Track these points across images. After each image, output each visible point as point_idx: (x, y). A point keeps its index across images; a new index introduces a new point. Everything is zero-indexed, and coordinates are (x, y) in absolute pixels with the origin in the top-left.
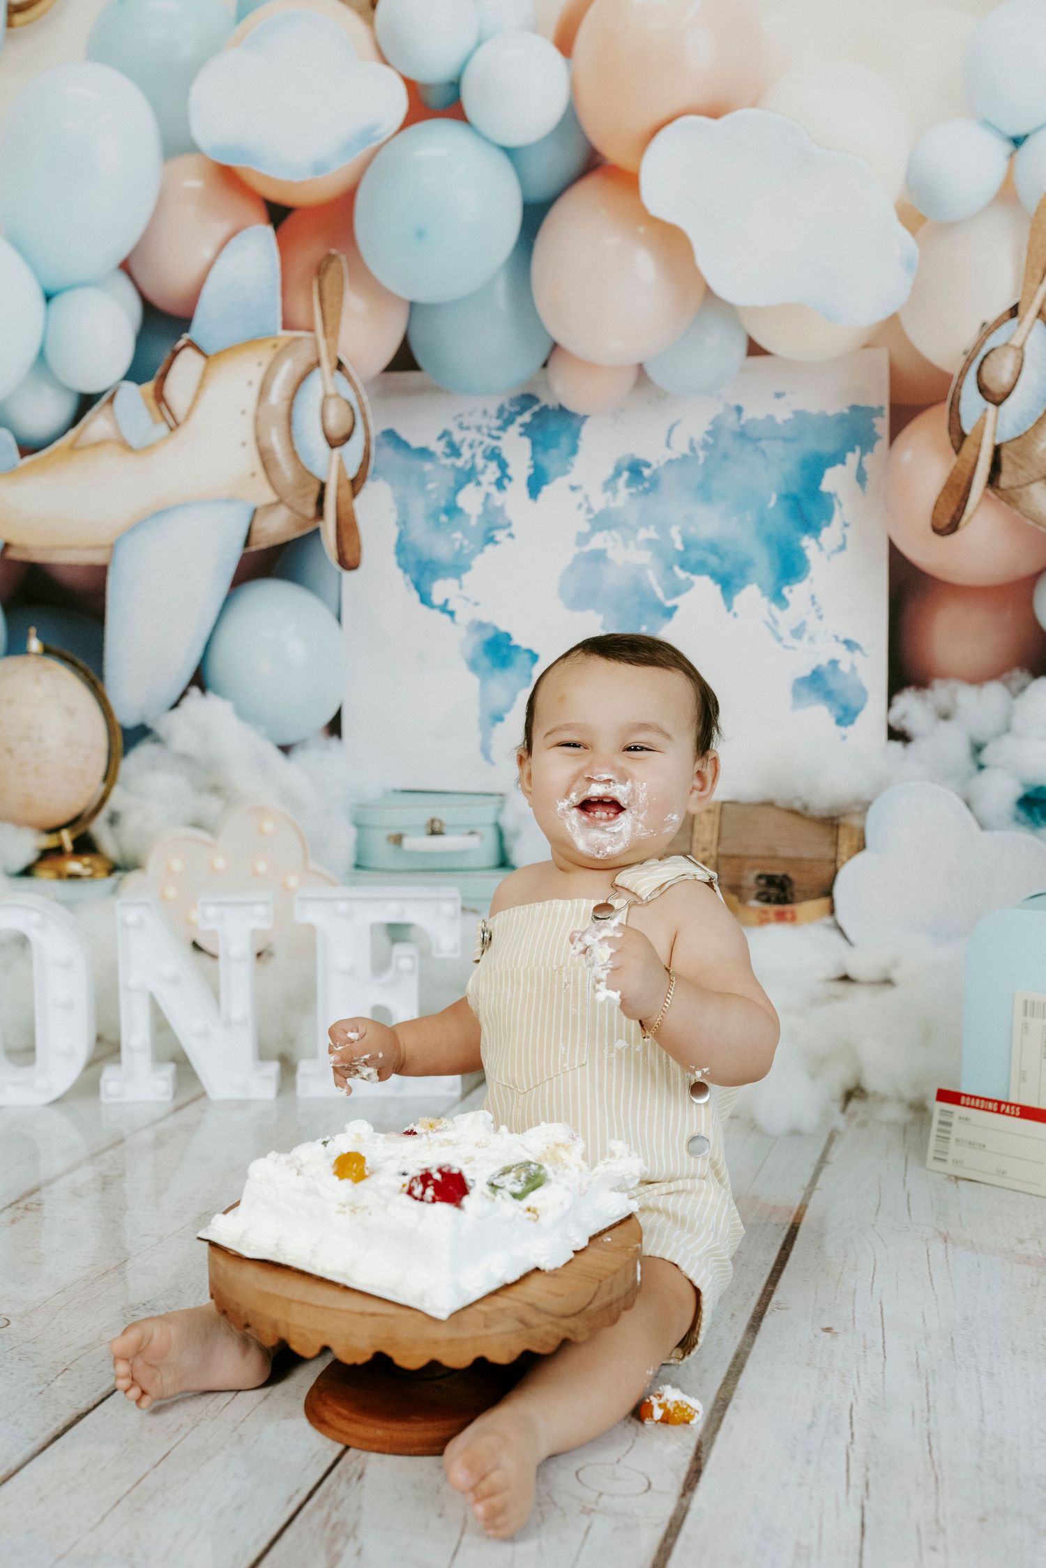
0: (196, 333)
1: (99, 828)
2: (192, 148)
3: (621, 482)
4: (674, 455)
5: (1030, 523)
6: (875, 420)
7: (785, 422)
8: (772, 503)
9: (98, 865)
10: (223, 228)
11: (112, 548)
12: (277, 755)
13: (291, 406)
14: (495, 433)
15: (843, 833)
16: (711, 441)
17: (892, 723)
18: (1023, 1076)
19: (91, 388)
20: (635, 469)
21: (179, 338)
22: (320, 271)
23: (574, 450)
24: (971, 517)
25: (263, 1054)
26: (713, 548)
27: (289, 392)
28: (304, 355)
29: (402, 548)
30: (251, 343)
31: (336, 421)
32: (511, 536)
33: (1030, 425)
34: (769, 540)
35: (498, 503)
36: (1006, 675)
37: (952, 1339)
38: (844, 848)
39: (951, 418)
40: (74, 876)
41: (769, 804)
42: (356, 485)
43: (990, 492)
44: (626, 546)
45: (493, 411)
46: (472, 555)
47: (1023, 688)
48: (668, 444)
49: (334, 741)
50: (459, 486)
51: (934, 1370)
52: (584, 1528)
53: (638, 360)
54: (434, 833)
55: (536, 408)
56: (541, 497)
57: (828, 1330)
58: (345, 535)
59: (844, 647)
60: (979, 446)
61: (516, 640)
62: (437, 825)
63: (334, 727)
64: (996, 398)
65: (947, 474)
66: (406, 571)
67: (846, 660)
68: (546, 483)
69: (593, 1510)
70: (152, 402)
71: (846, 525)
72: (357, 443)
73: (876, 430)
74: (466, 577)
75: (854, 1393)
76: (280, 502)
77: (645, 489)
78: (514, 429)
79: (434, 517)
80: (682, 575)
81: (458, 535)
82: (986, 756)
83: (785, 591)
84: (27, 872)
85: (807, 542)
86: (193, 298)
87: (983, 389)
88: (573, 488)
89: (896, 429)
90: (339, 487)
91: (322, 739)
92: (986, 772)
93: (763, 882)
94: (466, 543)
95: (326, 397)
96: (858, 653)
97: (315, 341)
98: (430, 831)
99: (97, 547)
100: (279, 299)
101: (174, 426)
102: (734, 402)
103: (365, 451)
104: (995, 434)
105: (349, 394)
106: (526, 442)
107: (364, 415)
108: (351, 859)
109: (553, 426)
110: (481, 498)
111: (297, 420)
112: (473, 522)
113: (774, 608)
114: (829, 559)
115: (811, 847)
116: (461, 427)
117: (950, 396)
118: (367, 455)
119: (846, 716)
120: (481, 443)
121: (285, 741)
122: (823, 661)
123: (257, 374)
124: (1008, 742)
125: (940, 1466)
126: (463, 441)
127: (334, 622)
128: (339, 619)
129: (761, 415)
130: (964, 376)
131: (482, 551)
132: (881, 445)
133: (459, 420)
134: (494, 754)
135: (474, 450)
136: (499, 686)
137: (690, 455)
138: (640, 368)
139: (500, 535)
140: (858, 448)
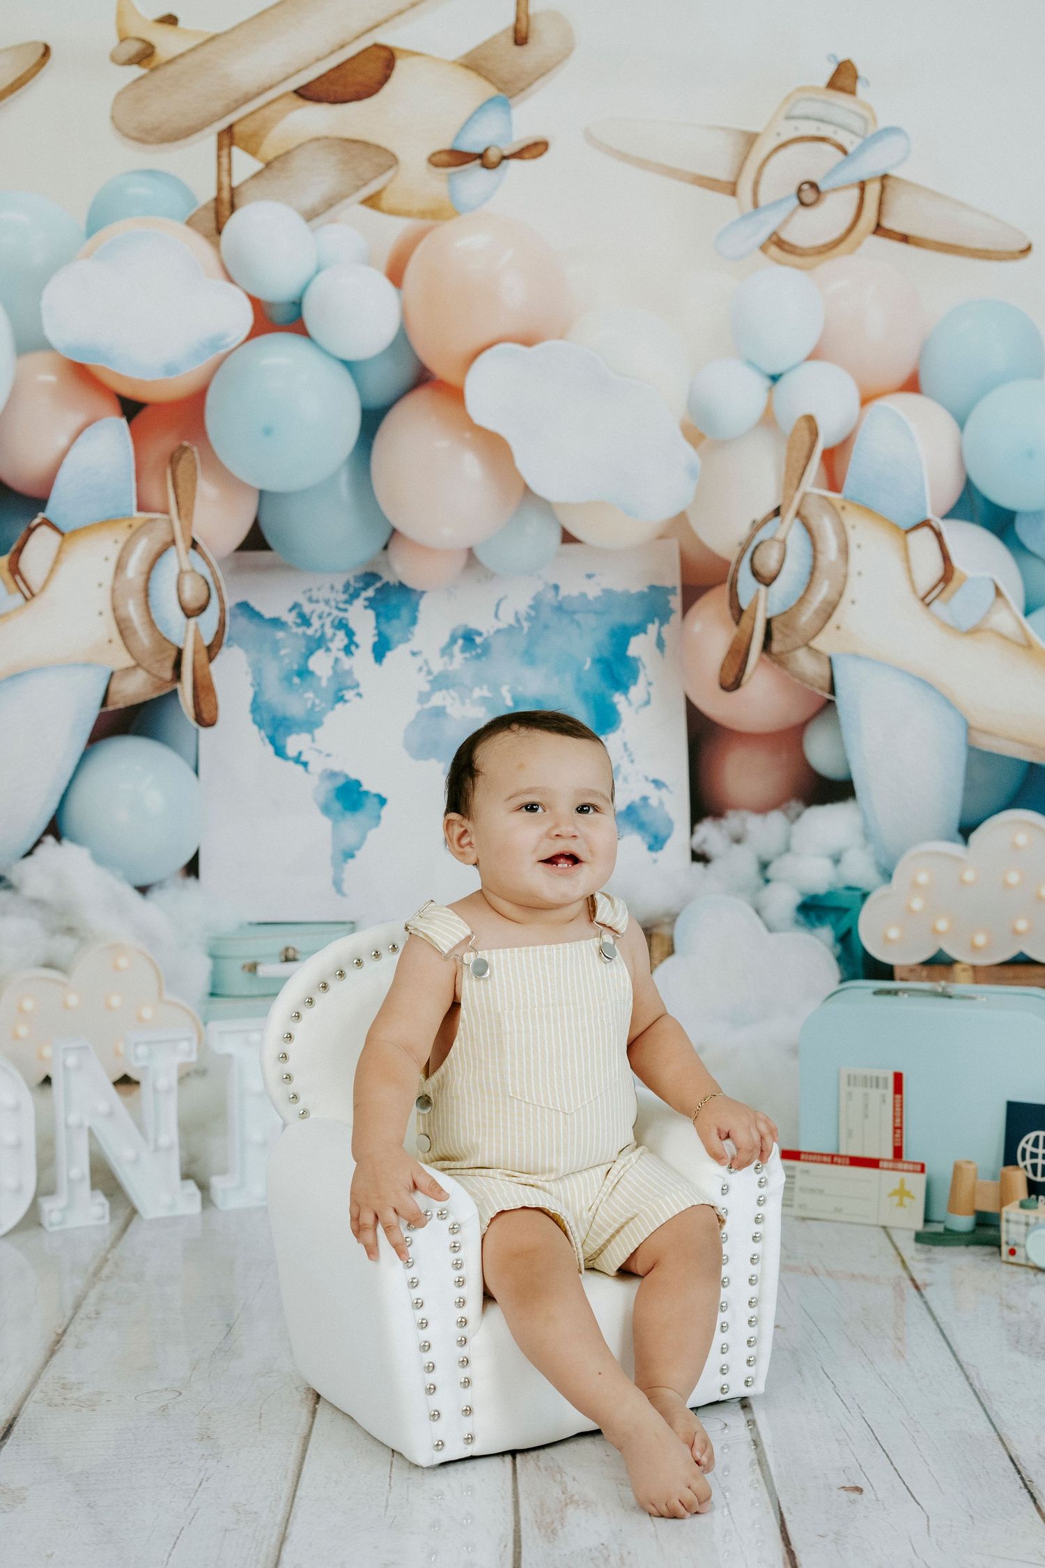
0: (51, 512)
2: (46, 346)
3: (457, 649)
4: (502, 625)
5: (797, 681)
6: (670, 597)
7: (595, 598)
8: (588, 665)
10: (76, 420)
12: (136, 895)
13: (148, 580)
14: (342, 606)
15: (655, 941)
16: (533, 613)
17: (695, 848)
18: (850, 1134)
20: (469, 637)
21: (36, 517)
22: (173, 460)
23: (414, 621)
24: (750, 678)
27: (145, 568)
28: (160, 535)
29: (257, 707)
30: (107, 523)
31: (192, 593)
32: (359, 695)
33: (793, 602)
34: (585, 697)
35: (347, 667)
36: (785, 806)
39: (732, 596)
42: (212, 651)
43: (765, 657)
44: (463, 703)
45: (339, 587)
46: (323, 713)
47: (798, 816)
48: (496, 616)
49: (191, 881)
50: (311, 652)
53: (468, 545)
54: (287, 960)
55: (378, 585)
56: (385, 661)
58: (202, 695)
59: (652, 785)
60: (754, 619)
61: (365, 787)
62: (291, 954)
63: (192, 868)
64: (767, 581)
65: (730, 641)
66: (261, 727)
67: (654, 796)
68: (389, 649)
70: (7, 575)
71: (650, 684)
72: (212, 615)
73: (672, 606)
74: (318, 732)
76: (138, 665)
77: (477, 654)
78: (359, 603)
79: (287, 679)
81: (310, 695)
82: (772, 872)
85: (618, 698)
86: (49, 482)
87: (756, 574)
88: (414, 654)
89: (686, 607)
90: (195, 653)
91: (179, 879)
92: (771, 885)
94: (317, 701)
95: (181, 572)
96: (664, 791)
97: (171, 522)
98: (283, 958)
100: (134, 484)
101: (29, 595)
102: (552, 582)
103: (220, 620)
104: (766, 609)
105: (203, 569)
106: (371, 614)
107: (219, 589)
108: (208, 989)
109: (394, 600)
110: (331, 662)
111: (152, 592)
112: (324, 683)
114: (637, 712)
116: (310, 600)
117: (729, 578)
118: (222, 624)
119: (657, 843)
120: (329, 614)
121: (141, 882)
122: (636, 797)
123: (113, 551)
124: (788, 859)
126: (312, 612)
127: (192, 774)
128: (197, 772)
129: (575, 593)
130: (741, 562)
131: (333, 709)
132: (676, 617)
133: (308, 595)
134: (346, 887)
135: (322, 621)
136: (350, 827)
137: (516, 625)
138: (470, 552)
139: (349, 695)
140: (657, 621)
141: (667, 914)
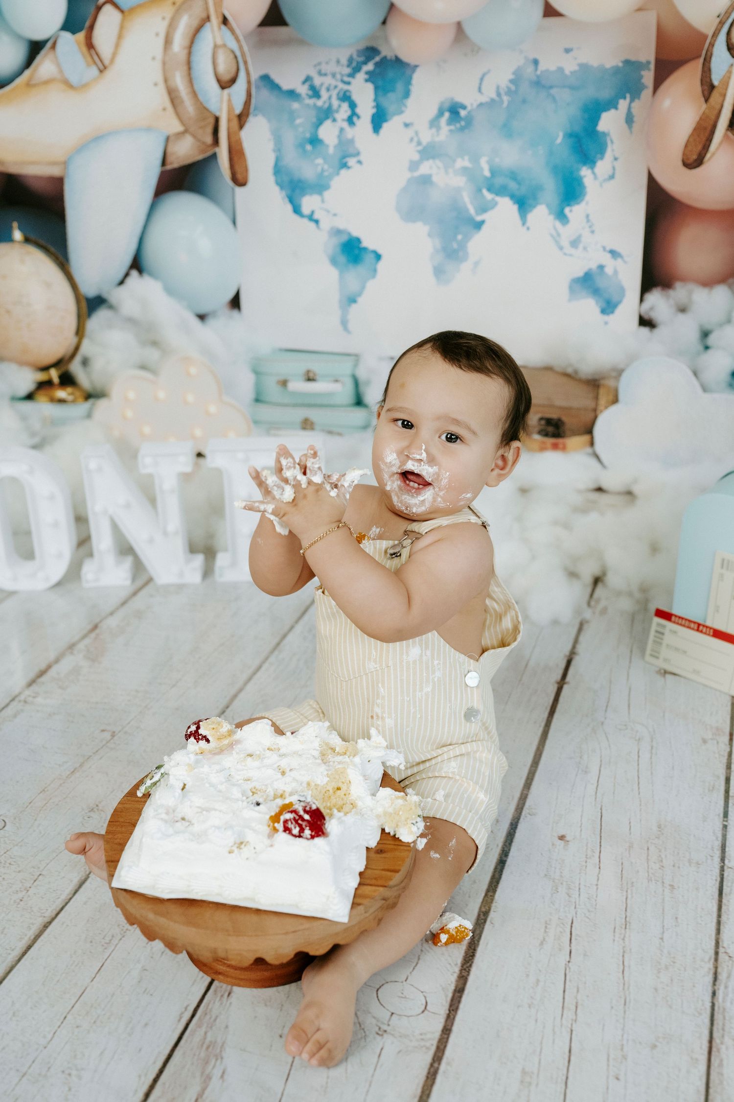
1: (75, 368)
3: (444, 120)
4: (484, 99)
6: (643, 73)
7: (571, 73)
8: (559, 140)
9: (78, 393)
11: (65, 164)
12: (196, 322)
13: (189, 54)
14: (346, 79)
15: (602, 391)
16: (513, 88)
17: (642, 314)
18: (717, 609)
19: (38, 36)
20: (454, 110)
23: (407, 94)
24: (713, 154)
25: (193, 549)
26: (513, 175)
27: (187, 43)
28: (197, 11)
29: (278, 170)
31: (225, 67)
32: (360, 162)
34: (555, 170)
35: (349, 136)
37: (648, 849)
38: (602, 401)
39: (703, 71)
40: (62, 401)
41: (549, 369)
42: (242, 119)
43: (728, 135)
45: (344, 61)
46: (330, 178)
48: (479, 89)
49: (235, 313)
50: (320, 123)
51: (633, 883)
52: (378, 1051)
53: (458, 19)
54: (309, 379)
55: (377, 59)
56: (382, 131)
57: (562, 838)
58: (235, 159)
59: (609, 255)
60: (724, 96)
61: (365, 244)
62: (311, 375)
63: (235, 303)
65: (697, 119)
66: (281, 188)
67: (610, 265)
68: (386, 121)
69: (385, 1031)
70: (84, 49)
71: (616, 159)
72: (240, 86)
73: (644, 81)
74: (326, 194)
75: (575, 908)
76: (186, 131)
77: (461, 126)
78: (361, 76)
79: (301, 146)
80: (489, 196)
81: (320, 161)
82: (711, 340)
83: (567, 210)
84: (30, 397)
85: (585, 172)
87: (730, 45)
88: (407, 125)
89: (658, 82)
90: (229, 120)
91: (227, 311)
92: (710, 352)
93: (543, 422)
94: (326, 167)
95: (216, 47)
96: (619, 260)
98: (306, 378)
99: (54, 163)
101: (103, 69)
102: (532, 56)
103: (247, 92)
105: (233, 44)
106: (370, 87)
107: (245, 63)
108: (253, 396)
109: (391, 74)
110: (337, 132)
111: (194, 65)
112: (331, 150)
113: (558, 224)
114: (601, 186)
115: (579, 399)
116: (320, 73)
117: (704, 52)
118: (249, 95)
119: (609, 307)
121: (202, 310)
122: (593, 265)
123: (162, 27)
124: (728, 330)
125: (628, 988)
126: (322, 85)
127: (231, 225)
128: (234, 223)
129: (553, 68)
130: (717, 36)
131: (338, 174)
132: (647, 93)
133: (318, 68)
134: (350, 326)
135: (330, 93)
136: (353, 276)
137: (497, 98)
138: (459, 25)
139: (351, 162)
140: (628, 96)
141: (614, 369)
